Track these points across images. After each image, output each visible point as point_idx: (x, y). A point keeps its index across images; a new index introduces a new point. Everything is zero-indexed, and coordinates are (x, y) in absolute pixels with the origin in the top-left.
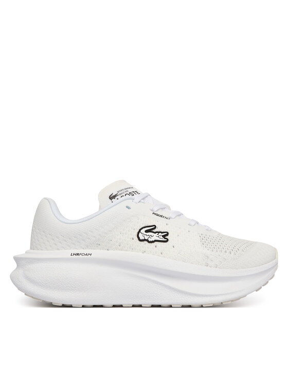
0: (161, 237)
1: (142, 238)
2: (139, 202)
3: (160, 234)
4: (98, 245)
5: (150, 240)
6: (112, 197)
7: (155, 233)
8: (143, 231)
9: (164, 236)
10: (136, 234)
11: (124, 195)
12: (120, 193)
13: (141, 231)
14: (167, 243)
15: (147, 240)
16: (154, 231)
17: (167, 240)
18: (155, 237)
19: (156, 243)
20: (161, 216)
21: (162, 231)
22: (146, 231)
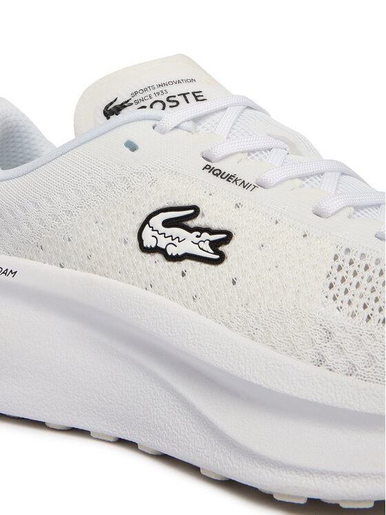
0: (206, 246)
1: (149, 242)
2: (176, 127)
3: (205, 236)
4: (37, 249)
5: (172, 251)
6: (112, 111)
7: (191, 230)
8: (157, 221)
9: (215, 245)
10: (137, 228)
11: (147, 104)
12: (136, 98)
13: (152, 221)
14: (220, 266)
15: (163, 252)
16: (191, 223)
17: (222, 258)
18: (188, 243)
19: (187, 262)
20: (229, 178)
21: (215, 226)
22: (167, 223)
